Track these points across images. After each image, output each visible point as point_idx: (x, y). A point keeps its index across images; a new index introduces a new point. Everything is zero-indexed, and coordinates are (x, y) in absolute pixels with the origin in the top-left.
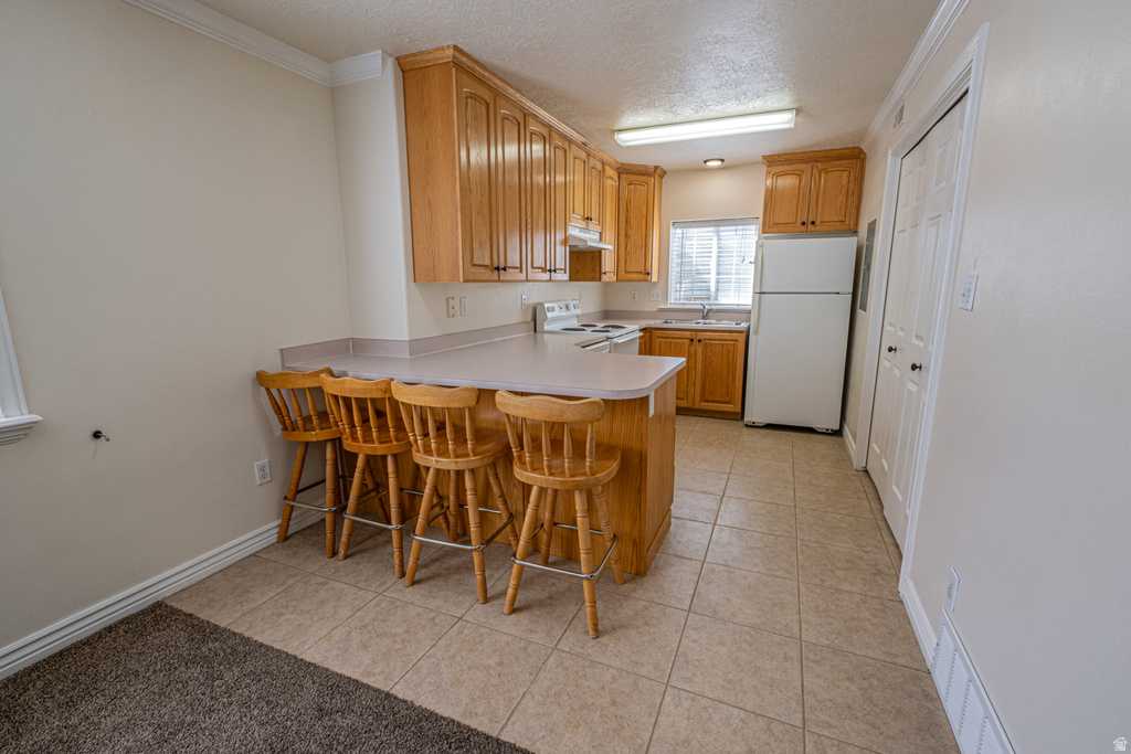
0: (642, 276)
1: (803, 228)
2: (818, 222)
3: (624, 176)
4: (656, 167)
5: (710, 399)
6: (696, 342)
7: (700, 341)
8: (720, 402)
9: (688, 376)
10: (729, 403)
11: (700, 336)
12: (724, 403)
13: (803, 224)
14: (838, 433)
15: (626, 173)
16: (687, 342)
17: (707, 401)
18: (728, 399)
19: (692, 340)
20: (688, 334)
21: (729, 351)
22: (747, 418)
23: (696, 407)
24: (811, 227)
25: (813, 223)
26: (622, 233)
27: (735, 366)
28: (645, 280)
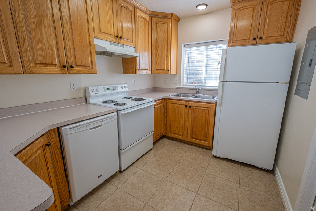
0: (165, 72)
1: (254, 42)
2: (264, 38)
3: (154, 19)
4: (172, 14)
5: (195, 137)
6: (188, 107)
7: (190, 107)
8: (201, 140)
9: (184, 124)
10: (206, 141)
11: (191, 104)
12: (203, 140)
13: (254, 39)
14: (272, 172)
15: (155, 17)
16: (184, 106)
17: (194, 138)
18: (205, 139)
19: (186, 106)
20: (184, 103)
21: (206, 114)
22: (214, 153)
23: (188, 140)
24: (259, 41)
25: (261, 38)
26: (154, 49)
27: (209, 121)
28: (167, 74)
